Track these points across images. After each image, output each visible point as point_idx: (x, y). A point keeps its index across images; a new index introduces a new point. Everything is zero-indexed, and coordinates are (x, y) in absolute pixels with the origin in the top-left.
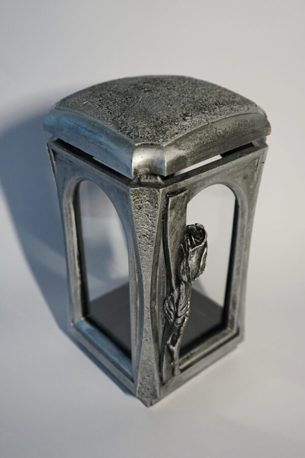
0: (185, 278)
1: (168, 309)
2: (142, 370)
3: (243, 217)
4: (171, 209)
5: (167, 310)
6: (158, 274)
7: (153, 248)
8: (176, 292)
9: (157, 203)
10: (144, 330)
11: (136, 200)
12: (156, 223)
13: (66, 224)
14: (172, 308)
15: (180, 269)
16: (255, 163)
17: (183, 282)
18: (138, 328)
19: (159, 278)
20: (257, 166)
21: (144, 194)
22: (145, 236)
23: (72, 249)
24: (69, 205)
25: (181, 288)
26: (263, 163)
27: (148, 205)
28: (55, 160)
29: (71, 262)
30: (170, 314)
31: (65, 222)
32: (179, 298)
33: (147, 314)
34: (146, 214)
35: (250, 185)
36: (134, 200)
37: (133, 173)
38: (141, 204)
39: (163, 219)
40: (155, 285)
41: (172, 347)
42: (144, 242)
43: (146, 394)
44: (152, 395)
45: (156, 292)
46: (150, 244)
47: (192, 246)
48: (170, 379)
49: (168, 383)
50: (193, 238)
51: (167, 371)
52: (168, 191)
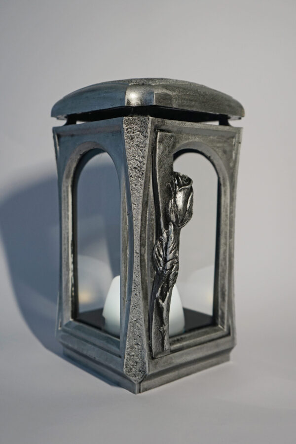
0: (173, 217)
1: (157, 253)
2: (131, 334)
3: (225, 195)
4: (159, 142)
5: (156, 255)
6: (148, 216)
7: (143, 181)
8: (165, 235)
9: (147, 132)
10: (133, 282)
11: (129, 130)
12: (146, 154)
13: (63, 208)
14: (162, 253)
15: (168, 207)
16: (232, 142)
17: (171, 223)
18: (127, 284)
19: (149, 220)
20: (235, 145)
21: (136, 125)
22: (135, 168)
23: (66, 236)
24: (67, 187)
25: (170, 229)
26: (240, 143)
27: (139, 135)
28: (59, 145)
29: (65, 249)
30: (159, 261)
31: (63, 206)
32: (168, 240)
33: (137, 260)
34: (137, 145)
35: (230, 162)
36: (127, 129)
37: (126, 102)
38: (133, 134)
39: (152, 153)
40: (145, 228)
41: (160, 301)
42: (135, 176)
43: (133, 369)
44: (140, 371)
45: (145, 237)
46: (140, 178)
47: (179, 186)
48: (160, 353)
49: (158, 358)
50: (180, 178)
51: (157, 338)
52: (157, 123)
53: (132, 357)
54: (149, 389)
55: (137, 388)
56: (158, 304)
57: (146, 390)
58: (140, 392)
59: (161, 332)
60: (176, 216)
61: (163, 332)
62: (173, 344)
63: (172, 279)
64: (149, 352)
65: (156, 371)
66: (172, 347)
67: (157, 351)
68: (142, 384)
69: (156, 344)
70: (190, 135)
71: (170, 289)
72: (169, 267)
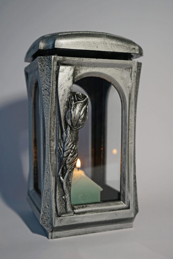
0: (69, 122)
1: (60, 146)
4: (61, 72)
6: (55, 121)
8: (64, 134)
9: (51, 66)
10: (46, 164)
11: (41, 65)
12: (51, 80)
14: (62, 146)
16: (129, 71)
21: (45, 61)
22: (45, 89)
25: (67, 130)
27: (47, 68)
30: (61, 151)
32: (66, 137)
38: (44, 68)
41: (61, 178)
42: (46, 95)
43: (46, 222)
44: (50, 224)
45: (54, 135)
46: (48, 96)
47: (75, 101)
48: (64, 213)
49: (62, 217)
50: (75, 96)
51: (60, 203)
52: (58, 59)
53: (46, 214)
54: (60, 237)
55: (50, 234)
56: (60, 180)
57: (57, 237)
58: (52, 238)
59: (63, 199)
60: (71, 121)
61: (65, 199)
62: (78, 209)
63: (68, 164)
64: (56, 212)
65: (60, 225)
66: (76, 211)
67: (62, 212)
68: (53, 233)
69: (60, 207)
70: (88, 68)
71: (68, 170)
72: (65, 155)
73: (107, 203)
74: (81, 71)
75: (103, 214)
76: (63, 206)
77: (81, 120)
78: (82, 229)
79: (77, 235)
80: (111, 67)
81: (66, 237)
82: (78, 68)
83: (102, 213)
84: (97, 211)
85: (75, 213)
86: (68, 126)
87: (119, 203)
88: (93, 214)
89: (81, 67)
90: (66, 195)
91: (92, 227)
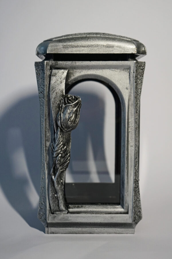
7: (45, 100)
8: (56, 135)
10: (42, 163)
12: (45, 84)
22: (41, 92)
25: (58, 132)
33: (43, 149)
34: (41, 78)
40: (49, 130)
41: (53, 177)
42: (41, 97)
43: (42, 217)
44: (45, 219)
45: (49, 136)
47: (65, 104)
48: (58, 211)
49: (56, 214)
50: (66, 99)
51: (53, 201)
52: (51, 64)
54: (56, 233)
55: (46, 229)
56: (52, 179)
57: (53, 233)
58: (48, 233)
59: (55, 197)
60: (61, 123)
61: (57, 197)
62: (72, 208)
63: (57, 164)
64: (49, 209)
65: (54, 222)
66: (70, 210)
67: (55, 209)
68: (49, 229)
69: (53, 204)
70: (83, 70)
71: (58, 170)
72: (55, 155)
73: (105, 206)
74: (74, 74)
75: (98, 216)
76: (56, 203)
77: (70, 123)
78: (78, 228)
79: (73, 234)
80: (107, 69)
81: (62, 234)
82: (71, 71)
83: (96, 215)
84: (92, 213)
85: (68, 212)
86: (59, 128)
87: (117, 206)
88: (88, 215)
89: (75, 70)
90: (58, 193)
91: (88, 227)
